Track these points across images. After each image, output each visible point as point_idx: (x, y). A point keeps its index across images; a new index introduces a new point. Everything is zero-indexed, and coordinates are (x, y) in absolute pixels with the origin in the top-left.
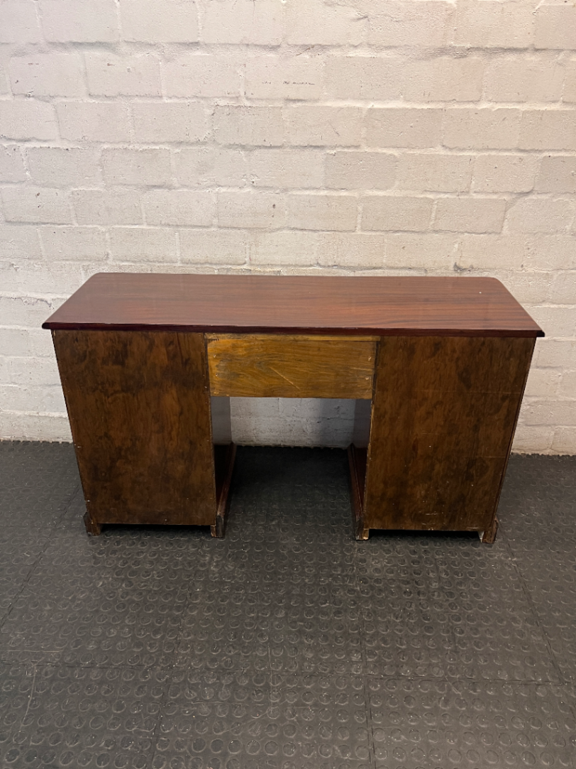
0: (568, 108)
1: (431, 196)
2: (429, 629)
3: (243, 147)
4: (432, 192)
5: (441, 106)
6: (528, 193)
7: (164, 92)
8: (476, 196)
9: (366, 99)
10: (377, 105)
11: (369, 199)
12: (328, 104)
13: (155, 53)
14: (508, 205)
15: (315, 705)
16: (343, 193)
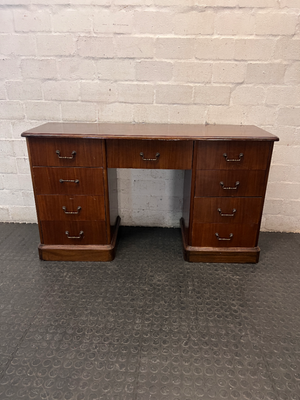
0: (258, 38)
1: (191, 85)
2: (183, 308)
3: (93, 58)
4: (192, 82)
5: (194, 37)
6: (242, 83)
7: (52, 29)
8: (215, 85)
9: (155, 33)
10: (161, 36)
11: (160, 86)
12: (136, 36)
13: (48, 10)
14: (232, 90)
15: (110, 344)
16: (146, 83)
